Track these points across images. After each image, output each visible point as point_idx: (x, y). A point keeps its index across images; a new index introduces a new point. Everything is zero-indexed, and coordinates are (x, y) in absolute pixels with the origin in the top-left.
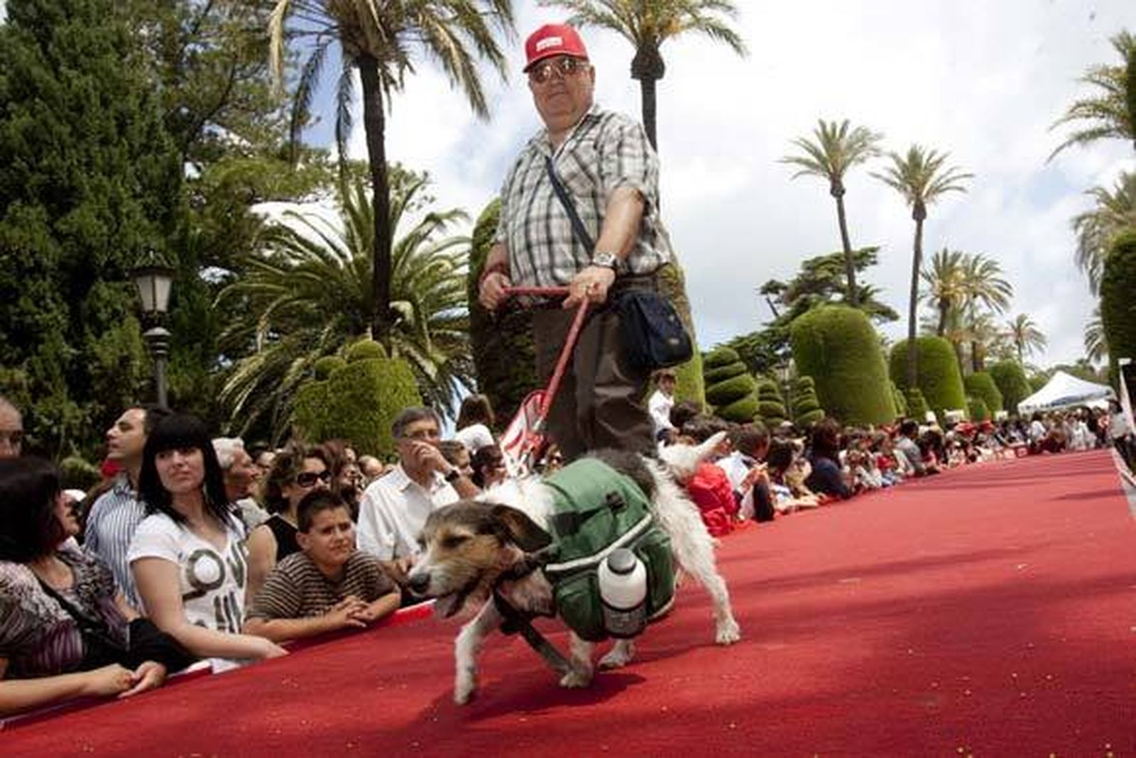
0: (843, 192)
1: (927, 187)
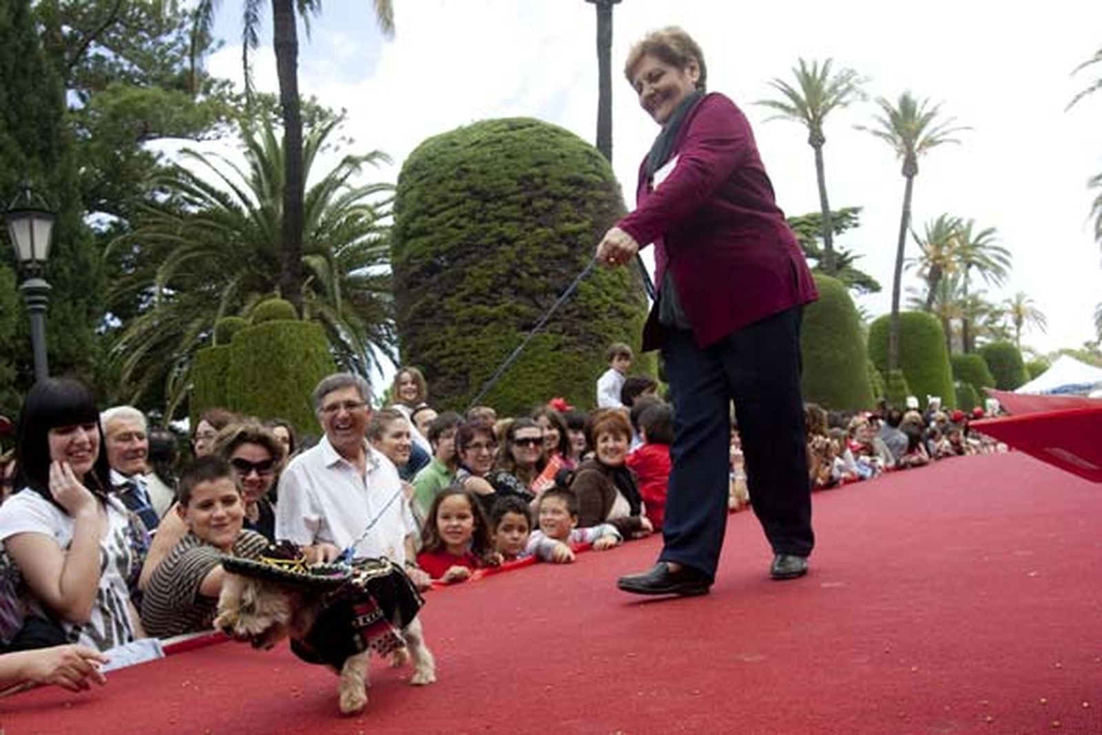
0: (823, 141)
1: (921, 138)
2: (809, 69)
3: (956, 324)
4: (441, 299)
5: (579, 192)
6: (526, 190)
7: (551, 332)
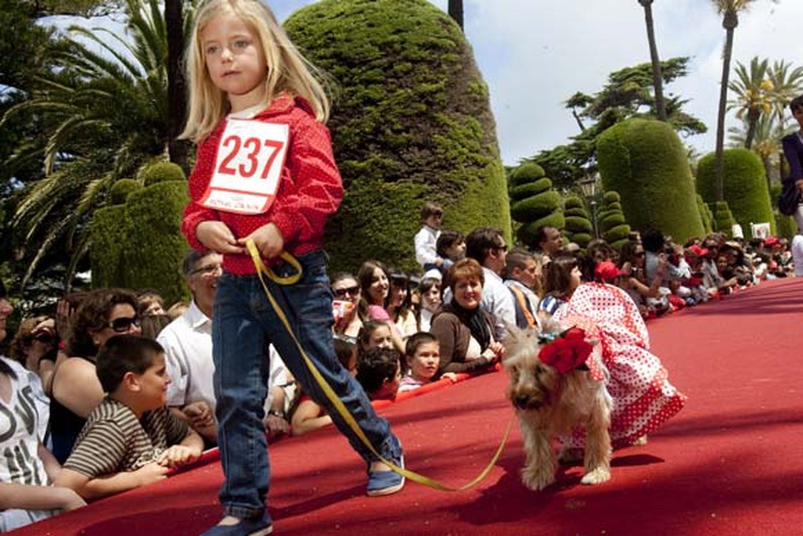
5: (435, 56)
6: (386, 56)
7: (414, 182)
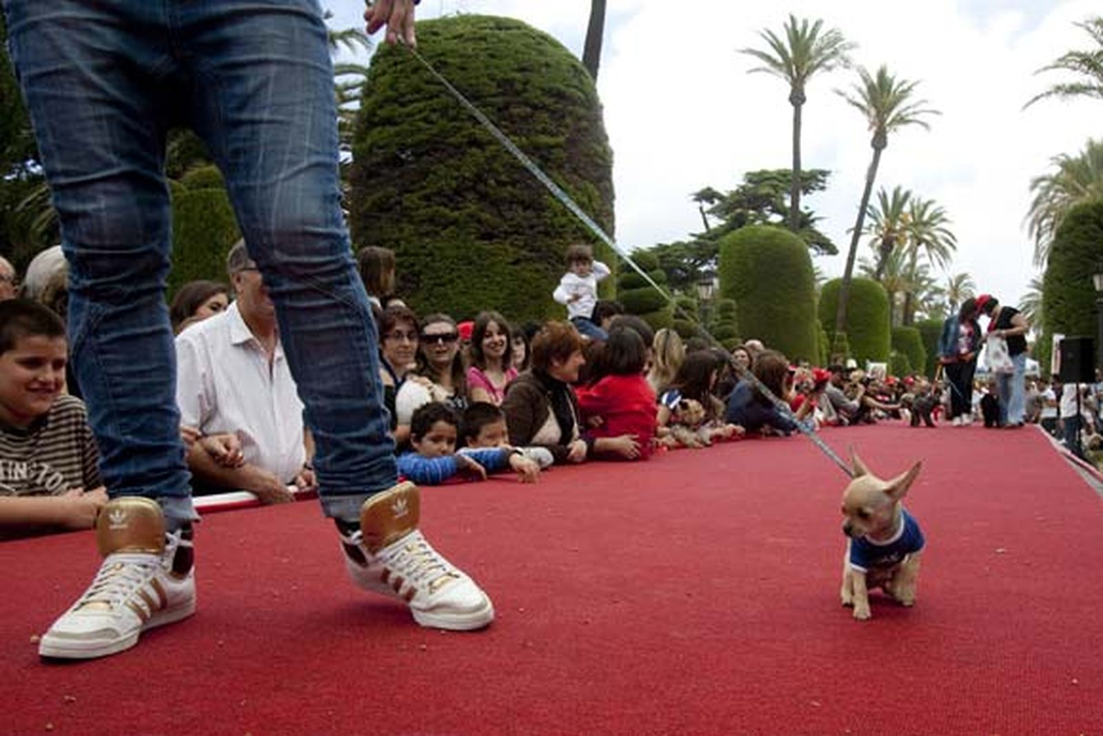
0: (803, 100)
1: (894, 113)
2: (799, 27)
3: (900, 296)
4: (400, 194)
5: (559, 106)
6: (503, 94)
7: (512, 244)
